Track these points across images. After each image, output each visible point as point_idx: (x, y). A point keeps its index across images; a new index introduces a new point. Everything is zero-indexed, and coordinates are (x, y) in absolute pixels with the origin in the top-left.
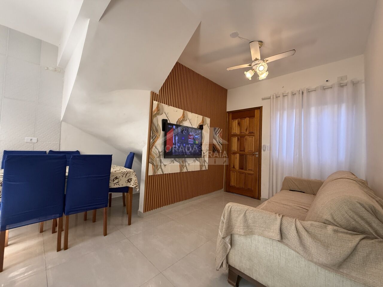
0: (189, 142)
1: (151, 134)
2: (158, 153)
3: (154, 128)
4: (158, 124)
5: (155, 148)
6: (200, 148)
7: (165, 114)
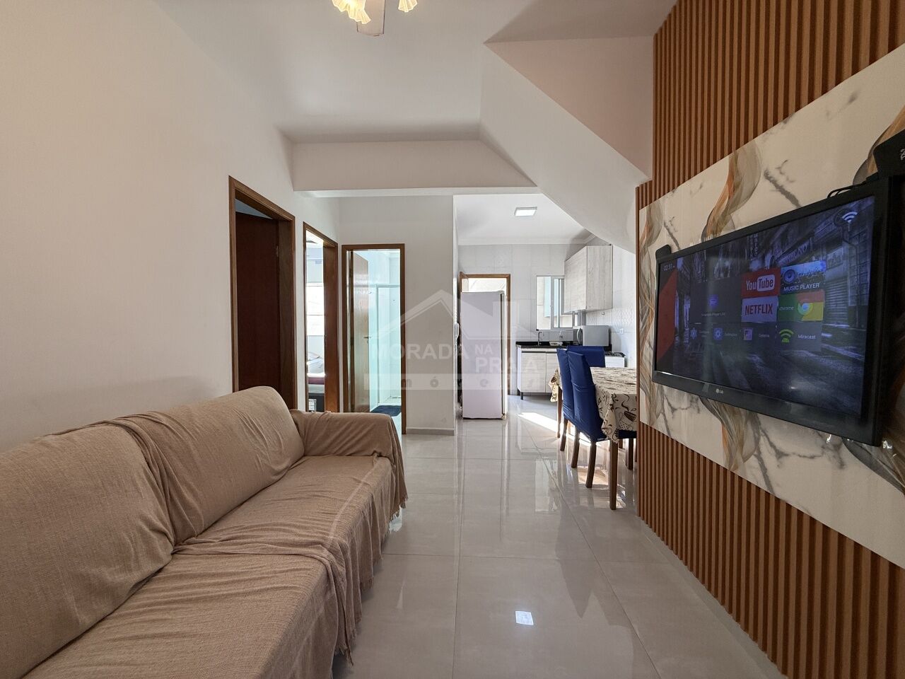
3: (645, 289)
4: (651, 273)
5: (648, 346)
6: (852, 355)
7: (666, 227)
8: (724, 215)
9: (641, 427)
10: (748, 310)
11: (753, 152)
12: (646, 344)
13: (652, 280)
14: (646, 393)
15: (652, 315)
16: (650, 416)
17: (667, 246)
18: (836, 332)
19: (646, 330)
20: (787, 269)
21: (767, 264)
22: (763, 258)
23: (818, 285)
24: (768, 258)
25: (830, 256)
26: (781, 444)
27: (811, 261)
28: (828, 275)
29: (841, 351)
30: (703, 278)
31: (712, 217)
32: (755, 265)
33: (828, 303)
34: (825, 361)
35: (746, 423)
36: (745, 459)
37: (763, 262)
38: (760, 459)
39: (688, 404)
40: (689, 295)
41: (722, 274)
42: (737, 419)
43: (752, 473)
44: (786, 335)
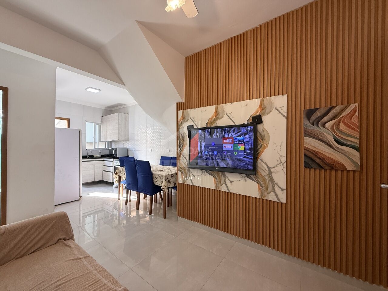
1: (179, 143)
3: (181, 137)
4: (184, 132)
5: (183, 156)
6: (251, 157)
7: (191, 119)
8: (214, 121)
9: (179, 184)
10: (225, 147)
11: (223, 107)
12: (182, 156)
13: (185, 135)
14: (182, 173)
15: (185, 147)
16: (184, 180)
17: (193, 125)
18: (247, 153)
19: (181, 151)
20: (235, 138)
21: (230, 136)
22: (229, 134)
23: (243, 142)
24: (230, 134)
25: (245, 137)
26: (231, 179)
28: (245, 141)
29: (248, 157)
30: (209, 137)
31: (209, 120)
32: (226, 136)
33: (245, 147)
34: (245, 159)
35: (222, 176)
36: (221, 185)
37: (229, 135)
38: (226, 184)
39: (201, 174)
40: (204, 141)
41: (216, 137)
42: (218, 175)
43: (224, 189)
44: (236, 153)
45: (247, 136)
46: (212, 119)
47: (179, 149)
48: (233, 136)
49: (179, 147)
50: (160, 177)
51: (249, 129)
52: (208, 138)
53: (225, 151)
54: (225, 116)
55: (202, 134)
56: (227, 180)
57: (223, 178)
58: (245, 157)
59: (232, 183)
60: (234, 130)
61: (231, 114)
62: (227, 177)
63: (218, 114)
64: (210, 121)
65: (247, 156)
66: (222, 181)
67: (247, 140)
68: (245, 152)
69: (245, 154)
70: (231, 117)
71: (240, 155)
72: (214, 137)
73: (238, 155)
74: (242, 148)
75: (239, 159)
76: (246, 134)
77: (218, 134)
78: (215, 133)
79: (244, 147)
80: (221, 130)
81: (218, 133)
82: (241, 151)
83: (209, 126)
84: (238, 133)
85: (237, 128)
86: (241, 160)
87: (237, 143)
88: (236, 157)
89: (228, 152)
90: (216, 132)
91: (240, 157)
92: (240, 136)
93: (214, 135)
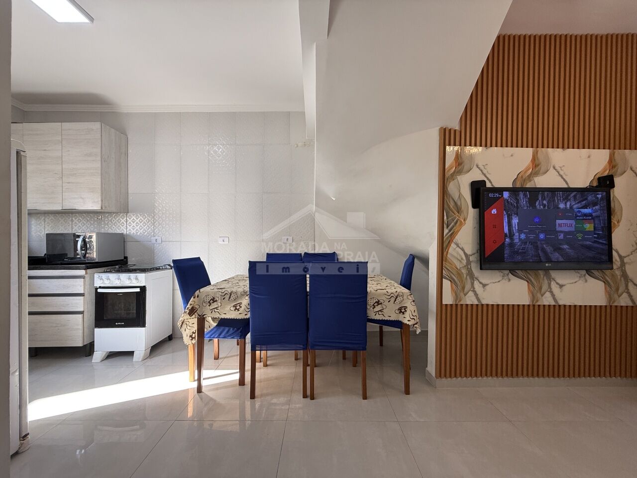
0: (558, 229)
1: (445, 218)
2: (464, 258)
3: (452, 205)
4: (460, 195)
5: (455, 246)
6: (604, 242)
7: (479, 168)
8: (529, 176)
9: (444, 308)
10: (560, 225)
11: (547, 155)
12: (453, 245)
13: (462, 200)
14: (452, 281)
15: (461, 225)
16: (457, 297)
17: (484, 181)
18: (598, 234)
19: (452, 236)
20: (578, 210)
22: (566, 203)
23: (591, 218)
24: (568, 204)
25: (594, 208)
26: (561, 282)
27: (587, 208)
28: (594, 214)
29: (601, 241)
30: (527, 207)
31: (520, 175)
32: (562, 206)
33: (595, 225)
34: (596, 245)
35: (543, 277)
36: (542, 295)
37: (566, 205)
38: (551, 292)
39: (500, 278)
40: (517, 214)
41: (542, 207)
42: (537, 276)
43: (547, 300)
44: (580, 236)
45: (597, 207)
46: (526, 172)
47: (446, 231)
48: (575, 206)
49: (447, 227)
50: (393, 299)
51: (599, 196)
52: (525, 208)
53: (561, 232)
54: (552, 170)
55: (511, 199)
56: (553, 283)
57: (546, 282)
58: (595, 242)
59: (564, 287)
60: (575, 197)
61: (562, 169)
62: (553, 279)
63: (538, 165)
64: (522, 177)
65: (598, 240)
66: (545, 287)
67: (598, 213)
68: (595, 234)
69: (595, 237)
70: (562, 173)
71: (587, 240)
72: (538, 207)
73: (584, 239)
74: (589, 227)
75: (586, 245)
76: (595, 204)
77: (545, 202)
78: (540, 199)
79: (593, 225)
80: (550, 194)
81: (545, 199)
82: (589, 233)
83: (518, 185)
84: (583, 201)
85: (579, 193)
86: (589, 248)
87: (581, 218)
88: (581, 243)
89: (566, 233)
90: (542, 198)
91: (588, 243)
92: (585, 207)
93: (537, 203)
